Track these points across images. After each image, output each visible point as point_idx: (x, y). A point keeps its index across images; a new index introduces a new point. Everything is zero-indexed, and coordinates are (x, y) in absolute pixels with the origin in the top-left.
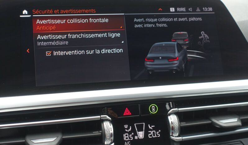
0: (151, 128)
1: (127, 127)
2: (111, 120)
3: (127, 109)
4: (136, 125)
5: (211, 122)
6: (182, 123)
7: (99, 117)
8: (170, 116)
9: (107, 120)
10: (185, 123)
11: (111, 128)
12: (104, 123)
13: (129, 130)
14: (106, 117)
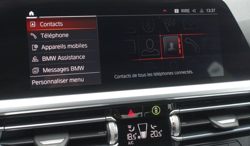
0: (153, 128)
1: (130, 128)
2: (115, 121)
3: (131, 110)
4: (139, 125)
5: (210, 122)
6: (182, 123)
7: (105, 118)
8: (171, 116)
9: (112, 121)
10: (185, 123)
11: (116, 129)
12: (109, 124)
13: (132, 130)
14: (111, 119)
